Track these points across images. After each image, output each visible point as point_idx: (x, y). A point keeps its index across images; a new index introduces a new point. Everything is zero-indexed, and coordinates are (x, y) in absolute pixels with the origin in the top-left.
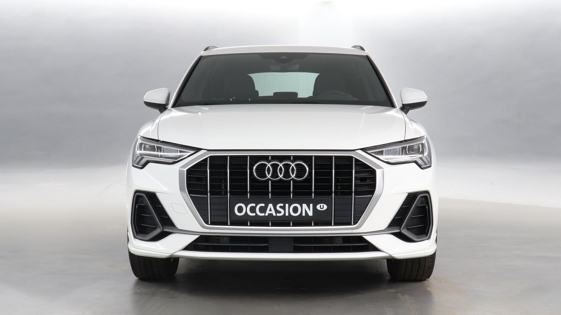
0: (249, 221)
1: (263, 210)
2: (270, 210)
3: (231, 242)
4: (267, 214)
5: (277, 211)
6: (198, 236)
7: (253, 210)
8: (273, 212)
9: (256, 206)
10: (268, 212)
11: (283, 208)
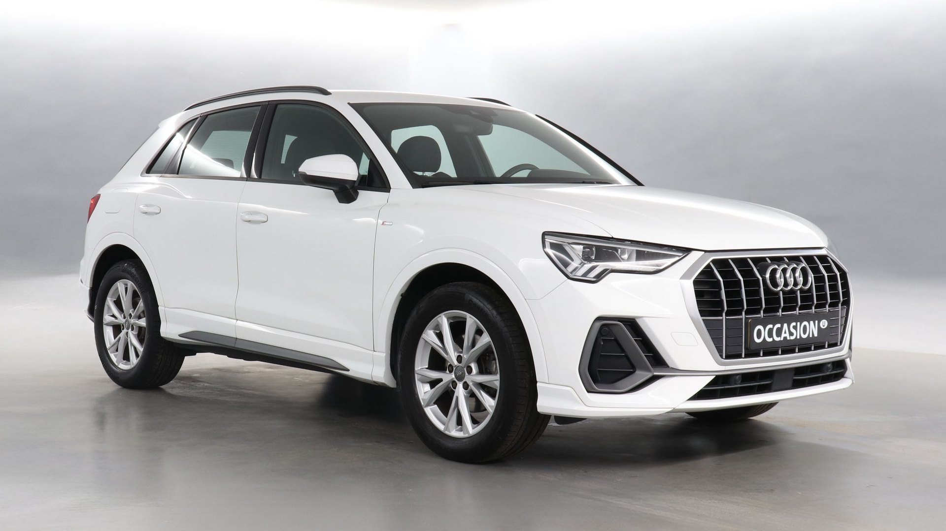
0: (762, 350)
1: (779, 333)
2: (785, 333)
3: (743, 381)
4: (782, 339)
5: (791, 334)
6: (713, 377)
7: (770, 334)
8: (787, 335)
9: (773, 327)
10: (783, 335)
11: (795, 328)
